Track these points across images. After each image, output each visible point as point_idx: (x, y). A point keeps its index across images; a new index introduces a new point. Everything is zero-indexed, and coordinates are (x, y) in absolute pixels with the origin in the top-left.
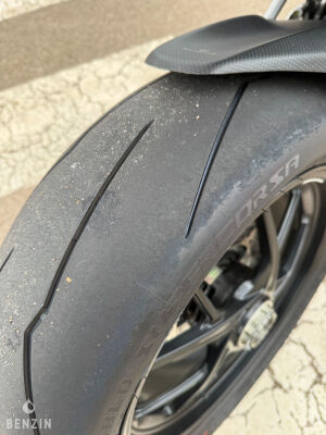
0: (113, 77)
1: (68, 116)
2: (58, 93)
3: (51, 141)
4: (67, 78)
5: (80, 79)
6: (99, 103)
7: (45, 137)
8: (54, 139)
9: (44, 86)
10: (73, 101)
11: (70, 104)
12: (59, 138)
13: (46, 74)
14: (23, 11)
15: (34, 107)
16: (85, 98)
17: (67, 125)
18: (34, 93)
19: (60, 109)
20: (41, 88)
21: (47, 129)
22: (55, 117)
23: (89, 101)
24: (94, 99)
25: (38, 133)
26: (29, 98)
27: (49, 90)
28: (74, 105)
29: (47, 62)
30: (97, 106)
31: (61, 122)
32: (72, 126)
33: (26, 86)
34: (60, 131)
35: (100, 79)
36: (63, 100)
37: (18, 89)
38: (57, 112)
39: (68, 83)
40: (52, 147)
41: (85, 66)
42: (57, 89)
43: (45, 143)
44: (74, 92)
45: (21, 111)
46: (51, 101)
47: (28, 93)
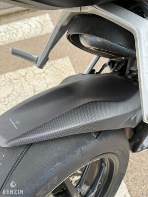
0: (41, 74)
1: (18, 91)
2: (16, 79)
3: (9, 103)
4: (21, 73)
5: (26, 74)
6: (33, 85)
7: (7, 99)
8: (11, 101)
10: (22, 84)
11: (20, 85)
12: (13, 101)
13: (12, 70)
14: (8, 42)
16: (27, 83)
17: (17, 95)
18: (6, 79)
19: (16, 87)
20: (9, 77)
21: (8, 96)
22: (13, 91)
23: (29, 84)
24: (31, 84)
25: (4, 98)
26: (3, 81)
27: (12, 78)
28: (22, 86)
29: (14, 65)
30: (32, 86)
31: (15, 93)
32: (19, 95)
33: (3, 75)
34: (13, 97)
35: (35, 74)
36: (17, 83)
38: (14, 88)
39: (21, 75)
41: (30, 68)
42: (15, 78)
43: (6, 103)
44: (23, 80)
46: (12, 83)
47: (3, 79)
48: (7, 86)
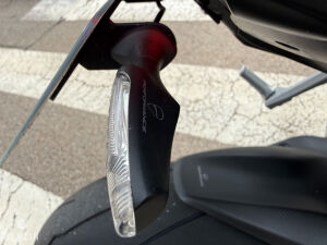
1: (214, 100)
2: (218, 82)
3: (193, 111)
6: (237, 102)
7: (192, 105)
8: (196, 109)
9: (214, 73)
10: (223, 92)
11: (220, 92)
13: (221, 66)
15: (199, 84)
16: (232, 94)
17: (209, 105)
18: (205, 75)
19: (212, 93)
20: (211, 74)
21: (197, 101)
22: (206, 97)
23: (233, 97)
24: (237, 98)
25: (190, 102)
26: (200, 76)
27: (215, 77)
28: (222, 95)
29: (226, 59)
31: (207, 101)
32: (211, 108)
33: (204, 68)
34: (202, 107)
36: (218, 88)
37: (198, 68)
38: (209, 94)
39: (228, 78)
40: (192, 114)
42: (220, 79)
43: (190, 109)
44: (228, 87)
45: (190, 82)
46: (211, 85)
47: (202, 73)
48: (202, 87)
